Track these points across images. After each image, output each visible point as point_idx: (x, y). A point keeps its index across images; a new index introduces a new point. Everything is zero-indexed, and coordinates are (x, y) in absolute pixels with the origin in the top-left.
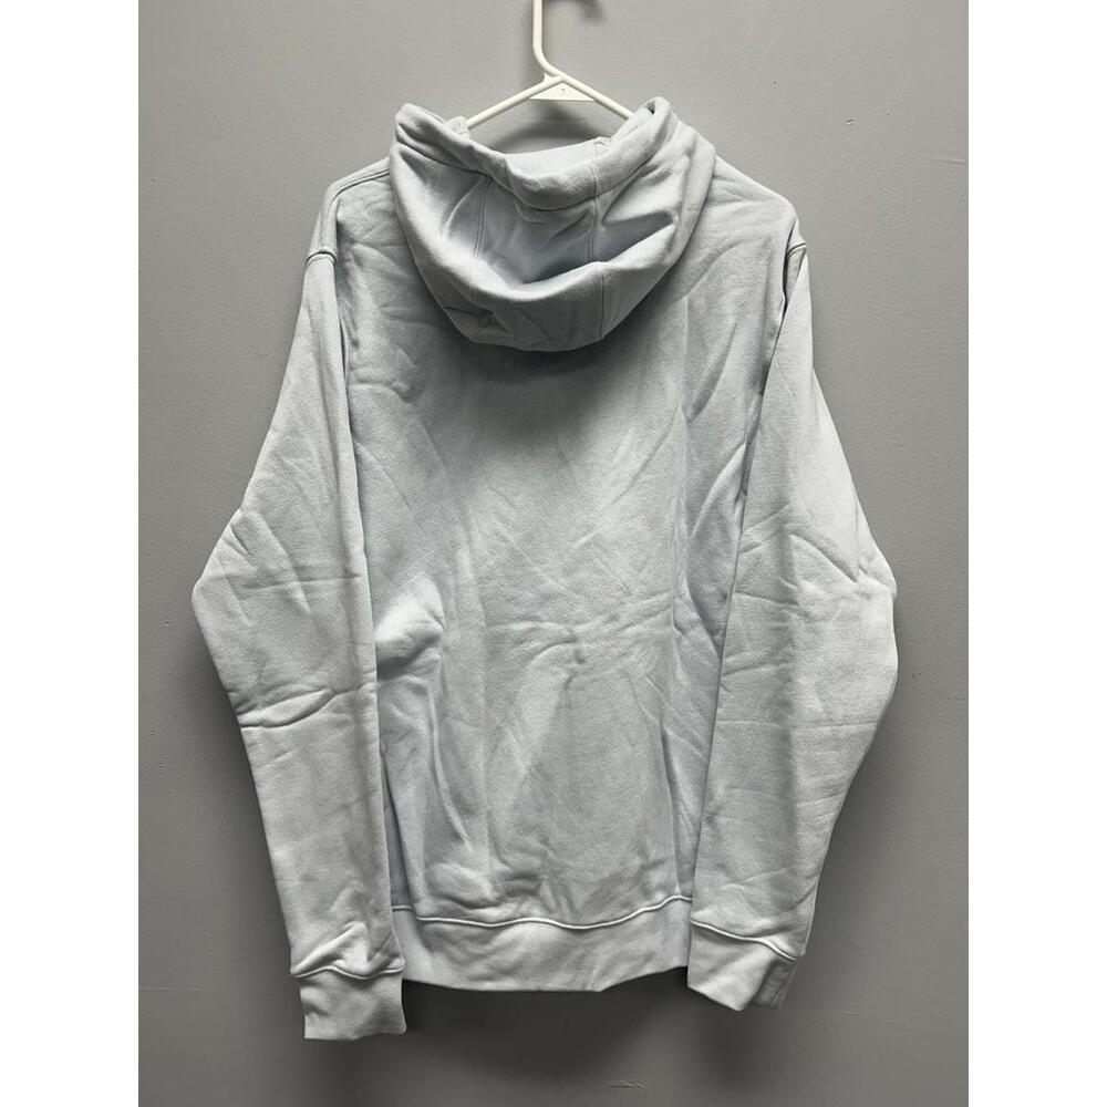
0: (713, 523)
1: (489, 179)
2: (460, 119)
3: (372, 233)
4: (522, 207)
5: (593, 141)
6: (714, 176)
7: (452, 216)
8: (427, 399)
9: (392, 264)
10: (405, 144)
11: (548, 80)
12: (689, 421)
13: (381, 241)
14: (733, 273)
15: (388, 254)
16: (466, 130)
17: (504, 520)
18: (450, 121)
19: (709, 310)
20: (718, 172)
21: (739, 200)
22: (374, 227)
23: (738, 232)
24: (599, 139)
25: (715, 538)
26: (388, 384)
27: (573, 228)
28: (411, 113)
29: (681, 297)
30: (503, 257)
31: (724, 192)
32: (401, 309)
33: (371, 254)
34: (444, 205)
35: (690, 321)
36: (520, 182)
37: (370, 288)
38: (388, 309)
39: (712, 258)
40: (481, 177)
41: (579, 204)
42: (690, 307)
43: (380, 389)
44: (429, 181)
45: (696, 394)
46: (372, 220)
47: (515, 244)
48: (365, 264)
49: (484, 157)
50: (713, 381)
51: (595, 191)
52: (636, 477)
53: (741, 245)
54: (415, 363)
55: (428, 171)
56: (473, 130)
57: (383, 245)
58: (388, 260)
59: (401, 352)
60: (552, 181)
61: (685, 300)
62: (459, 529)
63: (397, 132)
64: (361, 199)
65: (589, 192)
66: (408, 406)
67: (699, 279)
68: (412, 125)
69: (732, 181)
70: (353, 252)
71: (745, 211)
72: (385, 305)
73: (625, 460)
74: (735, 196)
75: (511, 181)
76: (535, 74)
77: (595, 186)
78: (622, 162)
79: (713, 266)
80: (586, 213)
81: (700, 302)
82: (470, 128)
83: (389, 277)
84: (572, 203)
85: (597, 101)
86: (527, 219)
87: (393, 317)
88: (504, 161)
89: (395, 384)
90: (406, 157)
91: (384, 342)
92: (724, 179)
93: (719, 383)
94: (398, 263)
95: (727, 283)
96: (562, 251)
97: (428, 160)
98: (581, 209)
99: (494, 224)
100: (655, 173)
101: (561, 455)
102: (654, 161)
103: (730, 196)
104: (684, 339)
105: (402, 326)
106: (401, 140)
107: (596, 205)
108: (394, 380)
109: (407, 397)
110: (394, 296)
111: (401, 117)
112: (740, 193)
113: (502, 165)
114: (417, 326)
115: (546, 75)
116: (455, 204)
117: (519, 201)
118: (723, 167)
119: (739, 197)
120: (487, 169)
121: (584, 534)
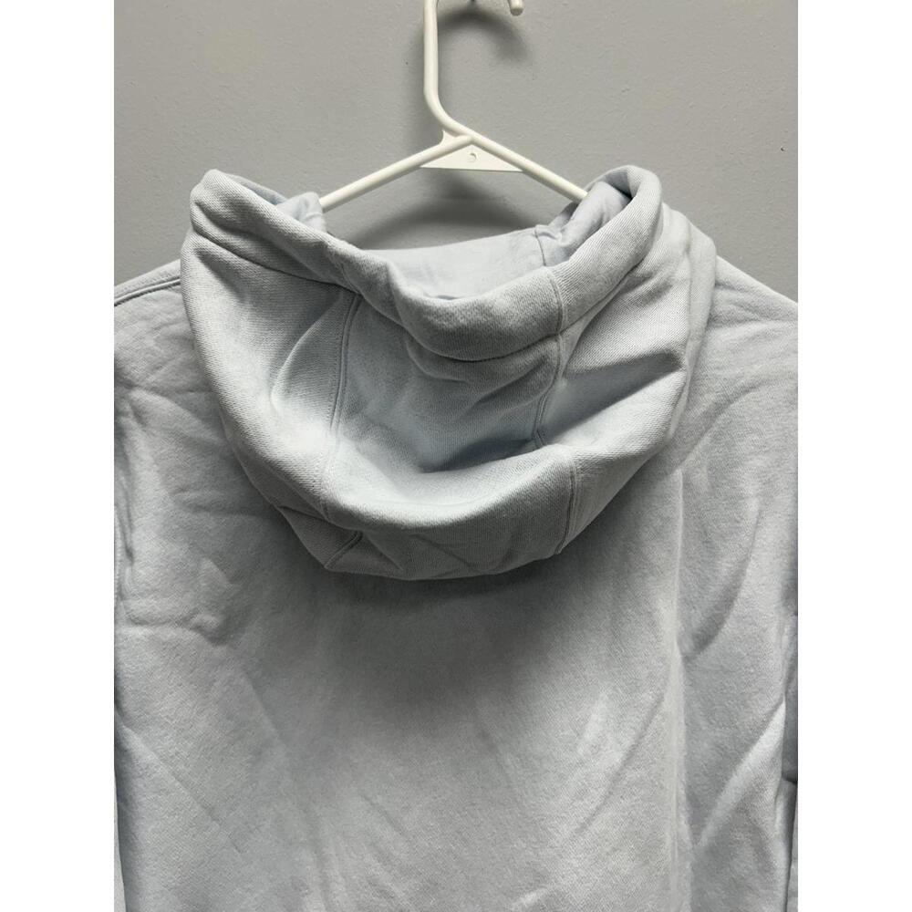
0: (740, 836)
1: (356, 300)
2: (310, 196)
3: (162, 371)
4: (420, 351)
5: (531, 230)
6: (717, 284)
7: (289, 359)
8: (251, 637)
9: (196, 422)
10: (206, 236)
11: (448, 141)
12: (687, 659)
13: (178, 384)
14: (753, 431)
15: (187, 406)
16: (319, 212)
17: (385, 858)
18: (291, 200)
19: (714, 487)
20: (722, 278)
21: (756, 320)
22: (165, 363)
23: (757, 369)
24: (540, 228)
25: (744, 862)
26: (183, 622)
27: (517, 388)
28: (217, 185)
29: (672, 471)
30: (382, 426)
31: (732, 307)
32: (209, 495)
33: (162, 406)
34: (275, 339)
35: (686, 505)
36: (419, 312)
37: (156, 462)
38: (189, 496)
39: (719, 408)
40: (342, 294)
41: (528, 348)
42: (687, 485)
43: (170, 633)
44: (248, 297)
45: (698, 618)
46: (163, 352)
47: (406, 410)
48: (150, 422)
49: (346, 261)
50: (728, 599)
51: (559, 324)
52: (617, 777)
53: (763, 391)
54: (233, 580)
55: (247, 281)
56: (329, 213)
57: (179, 391)
58: (187, 415)
59: (207, 565)
60: (482, 309)
61: (678, 474)
62: (306, 857)
63: (192, 215)
64: (145, 318)
65: (549, 326)
66: (219, 651)
67: (698, 440)
68: (217, 205)
69: (741, 290)
70: (131, 402)
71: (765, 336)
72: (183, 490)
73: (596, 749)
74: (749, 314)
75: (399, 307)
76: (429, 131)
77: (560, 316)
78: (602, 270)
79: (720, 421)
80: (541, 363)
81: (702, 478)
82: (326, 210)
83: (189, 443)
84: (517, 347)
85: (526, 172)
86: (428, 373)
87: (197, 508)
88: (385, 270)
89: (196, 620)
90: (206, 258)
91: (178, 550)
92: (731, 288)
93: (738, 604)
94: (205, 420)
95: (743, 447)
96: (492, 423)
97: (246, 263)
98: (531, 358)
99: (368, 377)
100: (649, 285)
101: (484, 736)
102: (646, 267)
103: (742, 313)
104: (678, 535)
105: (209, 522)
106: (199, 231)
107: (557, 349)
108: (195, 612)
109: (219, 637)
110: (197, 474)
111: (200, 192)
112: (755, 309)
113: (382, 278)
114: (238, 519)
115: (446, 134)
116: (294, 339)
117: (412, 340)
118: (729, 271)
119: (756, 316)
120: (351, 282)
121: (532, 887)
